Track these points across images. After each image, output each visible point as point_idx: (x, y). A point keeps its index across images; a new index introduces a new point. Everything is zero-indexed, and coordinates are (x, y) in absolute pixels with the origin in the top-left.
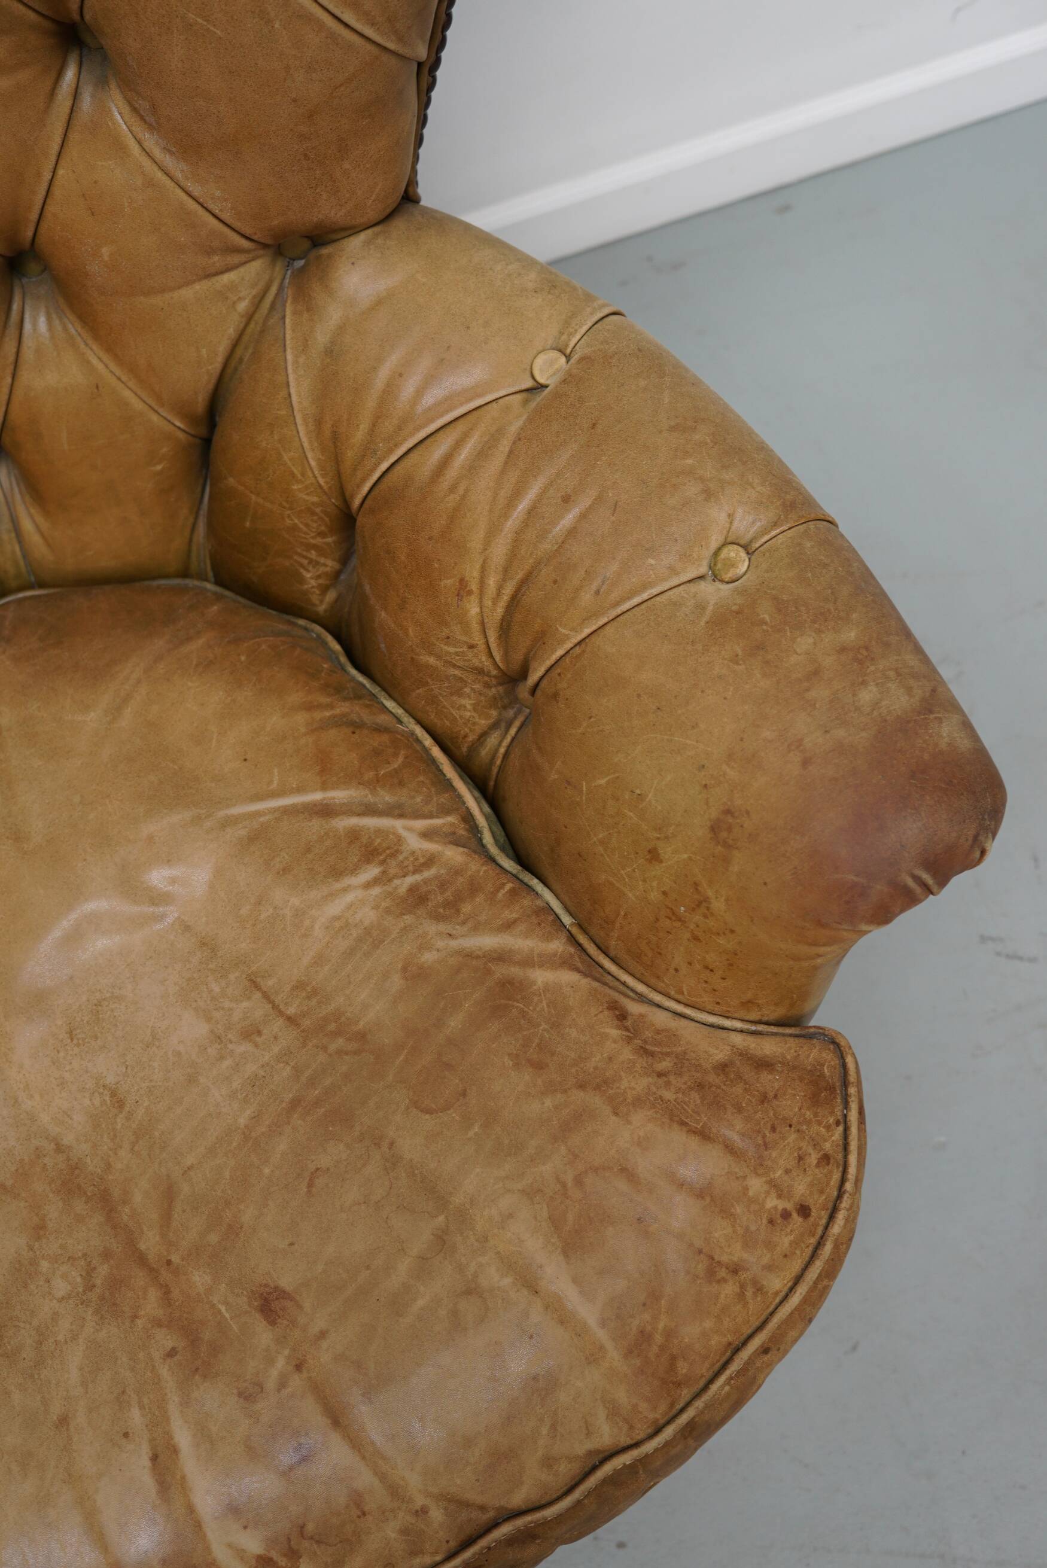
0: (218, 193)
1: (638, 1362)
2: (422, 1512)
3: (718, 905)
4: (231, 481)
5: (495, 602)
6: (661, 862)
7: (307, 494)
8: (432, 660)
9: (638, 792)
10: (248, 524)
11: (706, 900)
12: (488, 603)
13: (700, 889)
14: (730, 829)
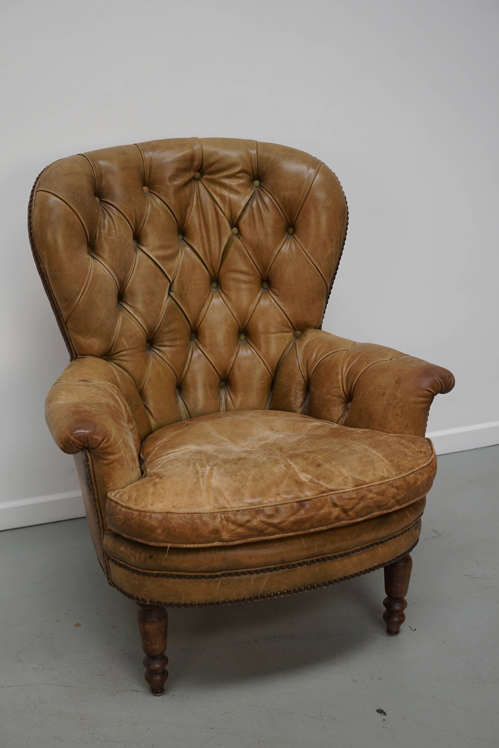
0: (288, 310)
1: (392, 463)
2: (347, 477)
3: (399, 395)
4: (281, 380)
5: (345, 373)
6: (386, 394)
7: (299, 378)
8: (329, 396)
9: (379, 385)
10: (284, 390)
11: (396, 395)
12: (343, 374)
13: (394, 394)
14: (400, 380)
